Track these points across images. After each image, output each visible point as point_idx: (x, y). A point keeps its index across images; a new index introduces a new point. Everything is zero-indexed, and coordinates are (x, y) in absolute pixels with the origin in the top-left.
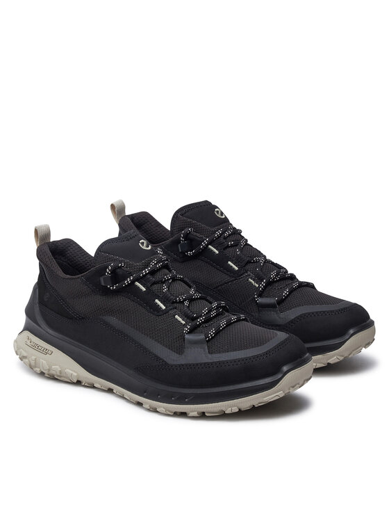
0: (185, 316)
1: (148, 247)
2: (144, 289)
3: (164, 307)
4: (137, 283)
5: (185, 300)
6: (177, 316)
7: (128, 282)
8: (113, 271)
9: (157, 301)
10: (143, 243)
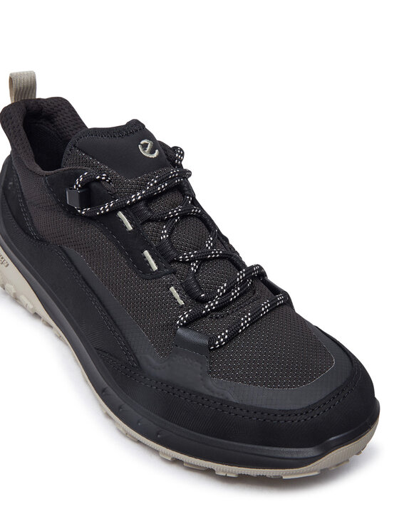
0: (187, 291)
1: (152, 152)
2: (130, 227)
3: (155, 267)
4: (121, 214)
5: (193, 260)
6: (172, 289)
7: (104, 209)
8: (86, 186)
9: (146, 253)
10: (145, 146)
